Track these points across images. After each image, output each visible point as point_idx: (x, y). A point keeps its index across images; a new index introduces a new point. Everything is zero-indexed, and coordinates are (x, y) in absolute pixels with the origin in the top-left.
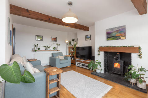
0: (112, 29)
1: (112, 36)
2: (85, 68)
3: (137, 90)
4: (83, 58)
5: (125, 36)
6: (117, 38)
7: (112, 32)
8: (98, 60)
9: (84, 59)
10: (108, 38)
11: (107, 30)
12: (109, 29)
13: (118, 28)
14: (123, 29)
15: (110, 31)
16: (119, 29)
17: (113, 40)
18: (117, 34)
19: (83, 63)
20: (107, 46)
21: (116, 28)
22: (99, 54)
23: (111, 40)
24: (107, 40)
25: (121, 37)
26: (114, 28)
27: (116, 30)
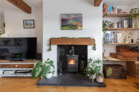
0: (69, 15)
1: (68, 24)
2: (23, 77)
3: (99, 86)
4: (18, 59)
5: (81, 26)
6: (74, 27)
7: (68, 20)
8: (49, 59)
9: (21, 60)
10: (62, 26)
11: (62, 14)
12: (65, 14)
13: (75, 16)
14: (80, 17)
15: (65, 17)
16: (77, 17)
17: (69, 29)
18: (74, 23)
19: (17, 67)
20: (62, 38)
21: (73, 14)
22: (50, 50)
23: (68, 29)
24: (62, 29)
25: (78, 26)
26: (70, 14)
27: (73, 17)
